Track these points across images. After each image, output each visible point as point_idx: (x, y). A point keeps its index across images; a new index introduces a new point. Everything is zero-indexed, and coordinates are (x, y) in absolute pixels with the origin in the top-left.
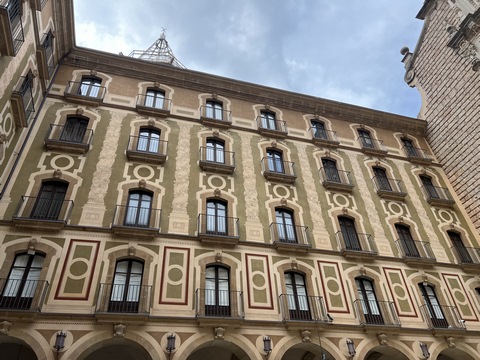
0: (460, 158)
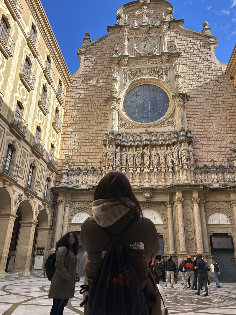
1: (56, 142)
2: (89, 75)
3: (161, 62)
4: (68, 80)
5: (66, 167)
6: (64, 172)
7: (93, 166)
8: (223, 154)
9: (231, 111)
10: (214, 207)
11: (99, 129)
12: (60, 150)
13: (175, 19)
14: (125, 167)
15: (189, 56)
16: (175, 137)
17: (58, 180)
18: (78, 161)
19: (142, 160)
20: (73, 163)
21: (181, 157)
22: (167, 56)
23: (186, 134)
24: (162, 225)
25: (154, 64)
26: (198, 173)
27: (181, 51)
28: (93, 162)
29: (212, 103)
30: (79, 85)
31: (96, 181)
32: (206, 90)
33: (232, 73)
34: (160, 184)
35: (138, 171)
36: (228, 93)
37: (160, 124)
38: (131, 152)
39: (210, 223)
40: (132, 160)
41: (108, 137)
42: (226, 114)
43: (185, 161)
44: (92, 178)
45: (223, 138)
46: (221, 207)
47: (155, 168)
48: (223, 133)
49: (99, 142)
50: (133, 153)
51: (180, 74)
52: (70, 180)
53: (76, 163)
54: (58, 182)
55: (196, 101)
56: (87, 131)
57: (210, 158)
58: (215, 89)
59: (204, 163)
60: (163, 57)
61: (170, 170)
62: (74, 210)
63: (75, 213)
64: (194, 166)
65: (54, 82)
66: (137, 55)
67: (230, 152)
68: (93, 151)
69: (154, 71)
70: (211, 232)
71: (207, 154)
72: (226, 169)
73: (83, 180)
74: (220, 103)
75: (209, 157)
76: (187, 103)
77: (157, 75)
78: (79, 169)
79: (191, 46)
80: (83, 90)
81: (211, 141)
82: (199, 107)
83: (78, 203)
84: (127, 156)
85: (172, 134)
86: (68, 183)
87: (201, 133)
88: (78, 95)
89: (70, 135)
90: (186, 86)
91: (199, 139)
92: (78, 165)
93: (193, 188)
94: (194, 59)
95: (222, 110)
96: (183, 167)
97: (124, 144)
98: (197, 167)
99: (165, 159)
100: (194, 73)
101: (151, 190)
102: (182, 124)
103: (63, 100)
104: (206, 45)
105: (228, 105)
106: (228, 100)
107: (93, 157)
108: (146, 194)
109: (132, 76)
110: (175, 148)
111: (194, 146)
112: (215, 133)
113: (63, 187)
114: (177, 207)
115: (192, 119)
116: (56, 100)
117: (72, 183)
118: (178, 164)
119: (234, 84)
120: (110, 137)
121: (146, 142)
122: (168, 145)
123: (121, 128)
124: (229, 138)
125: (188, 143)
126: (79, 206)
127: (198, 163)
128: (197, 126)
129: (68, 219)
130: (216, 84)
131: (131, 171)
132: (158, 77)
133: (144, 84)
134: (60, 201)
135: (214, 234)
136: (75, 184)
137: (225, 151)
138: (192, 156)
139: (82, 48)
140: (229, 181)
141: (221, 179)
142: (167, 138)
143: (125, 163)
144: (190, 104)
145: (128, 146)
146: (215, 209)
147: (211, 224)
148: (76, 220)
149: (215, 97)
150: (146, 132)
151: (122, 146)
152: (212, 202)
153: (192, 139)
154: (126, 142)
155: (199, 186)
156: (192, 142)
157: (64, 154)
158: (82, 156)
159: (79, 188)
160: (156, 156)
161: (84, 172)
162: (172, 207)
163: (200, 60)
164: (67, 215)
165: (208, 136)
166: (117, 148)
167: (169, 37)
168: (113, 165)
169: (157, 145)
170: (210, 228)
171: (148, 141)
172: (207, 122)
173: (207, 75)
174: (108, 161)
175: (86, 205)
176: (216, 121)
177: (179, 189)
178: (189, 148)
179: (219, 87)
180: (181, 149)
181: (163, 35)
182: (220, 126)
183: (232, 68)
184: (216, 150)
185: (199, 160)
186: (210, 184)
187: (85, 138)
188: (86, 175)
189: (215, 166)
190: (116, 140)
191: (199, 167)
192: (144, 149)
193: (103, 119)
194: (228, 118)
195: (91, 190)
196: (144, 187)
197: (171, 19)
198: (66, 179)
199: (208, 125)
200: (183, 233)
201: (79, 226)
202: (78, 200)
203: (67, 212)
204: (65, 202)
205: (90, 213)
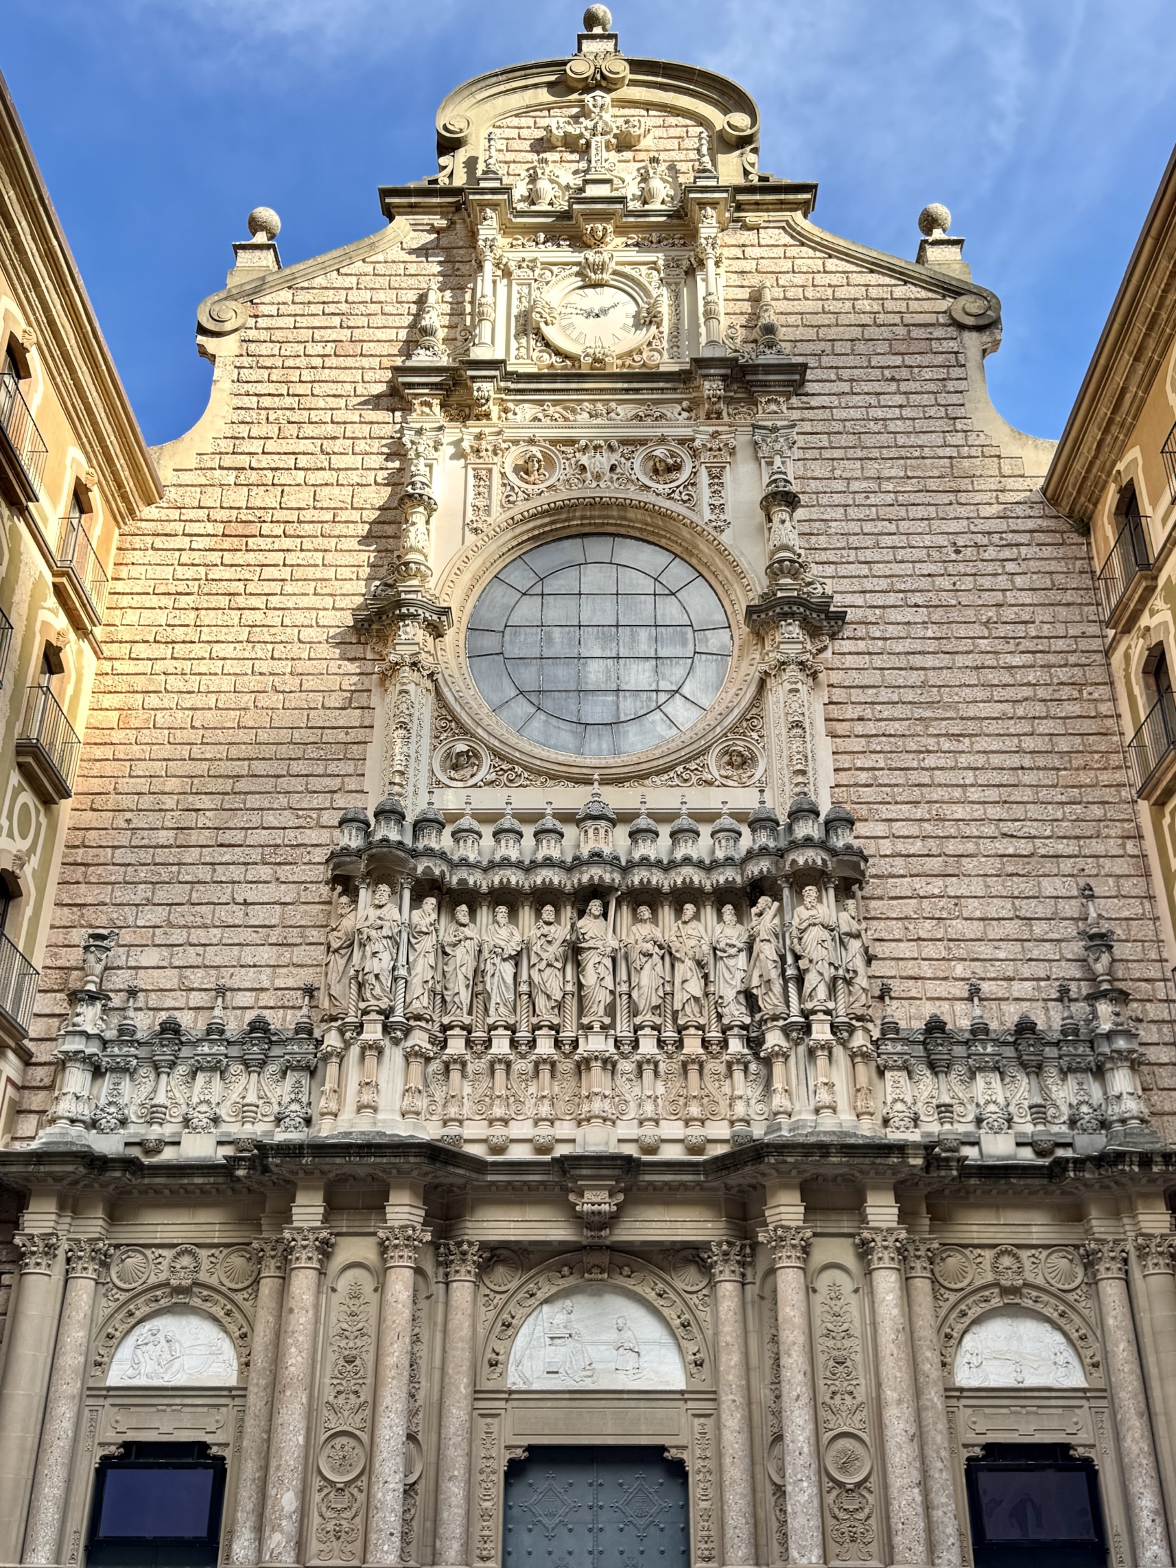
0: (175, 683)
1: (34, 861)
2: (265, 461)
3: (685, 414)
4: (129, 485)
5: (89, 1018)
6: (77, 1053)
7: (266, 1013)
8: (1035, 954)
9: (1075, 709)
10: (989, 1277)
11: (315, 783)
12: (59, 911)
13: (767, 179)
14: (467, 1020)
15: (846, 387)
16: (764, 851)
17: (36, 1100)
18: (169, 979)
19: (569, 977)
20: (132, 993)
21: (798, 968)
22: (724, 378)
23: (827, 832)
24: (682, 1392)
25: (649, 421)
26: (892, 1069)
27: (800, 360)
28: (263, 990)
29: (969, 660)
30: (202, 514)
31: (276, 1109)
32: (938, 580)
33: (1082, 499)
34: (673, 1129)
35: (545, 1047)
36: (1059, 604)
37: (680, 769)
38: (504, 932)
39: (964, 1377)
40: (510, 980)
41: (368, 835)
42: (1051, 723)
43: (822, 992)
44: (252, 1087)
45: (1033, 860)
46: (1030, 1278)
47: (647, 1031)
48: (1033, 832)
49: (310, 863)
50: (518, 938)
51: (795, 488)
52: (110, 1103)
53: (153, 995)
54: (31, 1112)
55: (880, 643)
56: (239, 793)
57: (963, 979)
58: (987, 582)
59: (929, 1009)
60: (696, 383)
61: (736, 1046)
62: (123, 1297)
63: (133, 1321)
64: (870, 1026)
65: (41, 493)
66: (552, 366)
67: (1076, 948)
68: (271, 915)
69: (650, 457)
70: (970, 1437)
71: (944, 954)
72: (1057, 1044)
73: (195, 1100)
74: (1017, 660)
75: (959, 969)
76: (830, 651)
77: (660, 487)
78: (171, 1030)
79: (855, 332)
80: (225, 546)
81: (966, 880)
82: (899, 678)
83: (151, 1256)
84: (480, 951)
85: (745, 830)
86: (93, 1124)
87: (912, 829)
88: (190, 573)
89: (129, 815)
90: (823, 556)
91: (899, 861)
92: (169, 1003)
93: (867, 1161)
94: (870, 406)
95: (1026, 699)
96: (807, 1029)
97: (462, 882)
98: (890, 1029)
99: (706, 976)
100: (873, 486)
101: (616, 1172)
102: (803, 773)
103: (94, 600)
104: (939, 333)
105: (1063, 674)
106: (1060, 645)
107: (266, 955)
108: (589, 1196)
109: (522, 479)
110: (760, 914)
111: (873, 904)
112: (989, 830)
113: (62, 1149)
114: (770, 1279)
115: (857, 745)
116: (52, 601)
117: (123, 1122)
118: (782, 1009)
119: (1091, 559)
120: (378, 837)
121: (595, 873)
122: (722, 897)
123: (448, 782)
124: (1067, 866)
125: (836, 889)
126: (163, 1277)
127: (895, 1003)
128: (885, 785)
129: (82, 1359)
130: (991, 553)
131: (501, 1046)
132: (669, 497)
133: (587, 530)
134: (34, 1244)
135: (992, 1449)
136: (136, 1130)
137: (1051, 940)
138: (859, 963)
139: (226, 299)
140: (1072, 1123)
141: (1026, 1104)
142: (720, 855)
143: (465, 996)
144: (850, 661)
145: (484, 889)
146: (996, 1290)
147: (975, 1383)
148: (136, 1364)
149: (986, 624)
150: (595, 811)
151: (450, 891)
152: (979, 1251)
153: (856, 866)
154: (475, 866)
155: (900, 1149)
156: (860, 882)
157: (79, 936)
158: (200, 950)
159: (168, 1155)
160: (651, 955)
161: (206, 1050)
162: (743, 1275)
163: (907, 412)
164: (76, 1335)
165: (952, 847)
166: (417, 901)
167: (734, 276)
168: (392, 1009)
169: (658, 891)
170: (970, 1411)
171: (608, 868)
172: (942, 769)
173: (946, 498)
174: (360, 986)
175: (205, 1265)
176: (996, 760)
177: (783, 1168)
178: (844, 916)
179: (1011, 567)
180: (795, 922)
181: (702, 264)
182: (1017, 795)
183: (1079, 466)
184: (996, 931)
185: (897, 987)
186: (967, 1134)
187: (227, 837)
188: (213, 1069)
189: (994, 1025)
190: (414, 853)
191: (897, 1031)
192: (581, 914)
193: (341, 723)
194: (1063, 745)
195: (241, 1173)
196: (578, 1150)
197: (746, 173)
198: (85, 1093)
199: (946, 785)
200: (806, 1450)
201: (154, 1409)
202: (158, 1235)
203: (82, 1315)
204: (67, 1247)
205: (229, 1319)
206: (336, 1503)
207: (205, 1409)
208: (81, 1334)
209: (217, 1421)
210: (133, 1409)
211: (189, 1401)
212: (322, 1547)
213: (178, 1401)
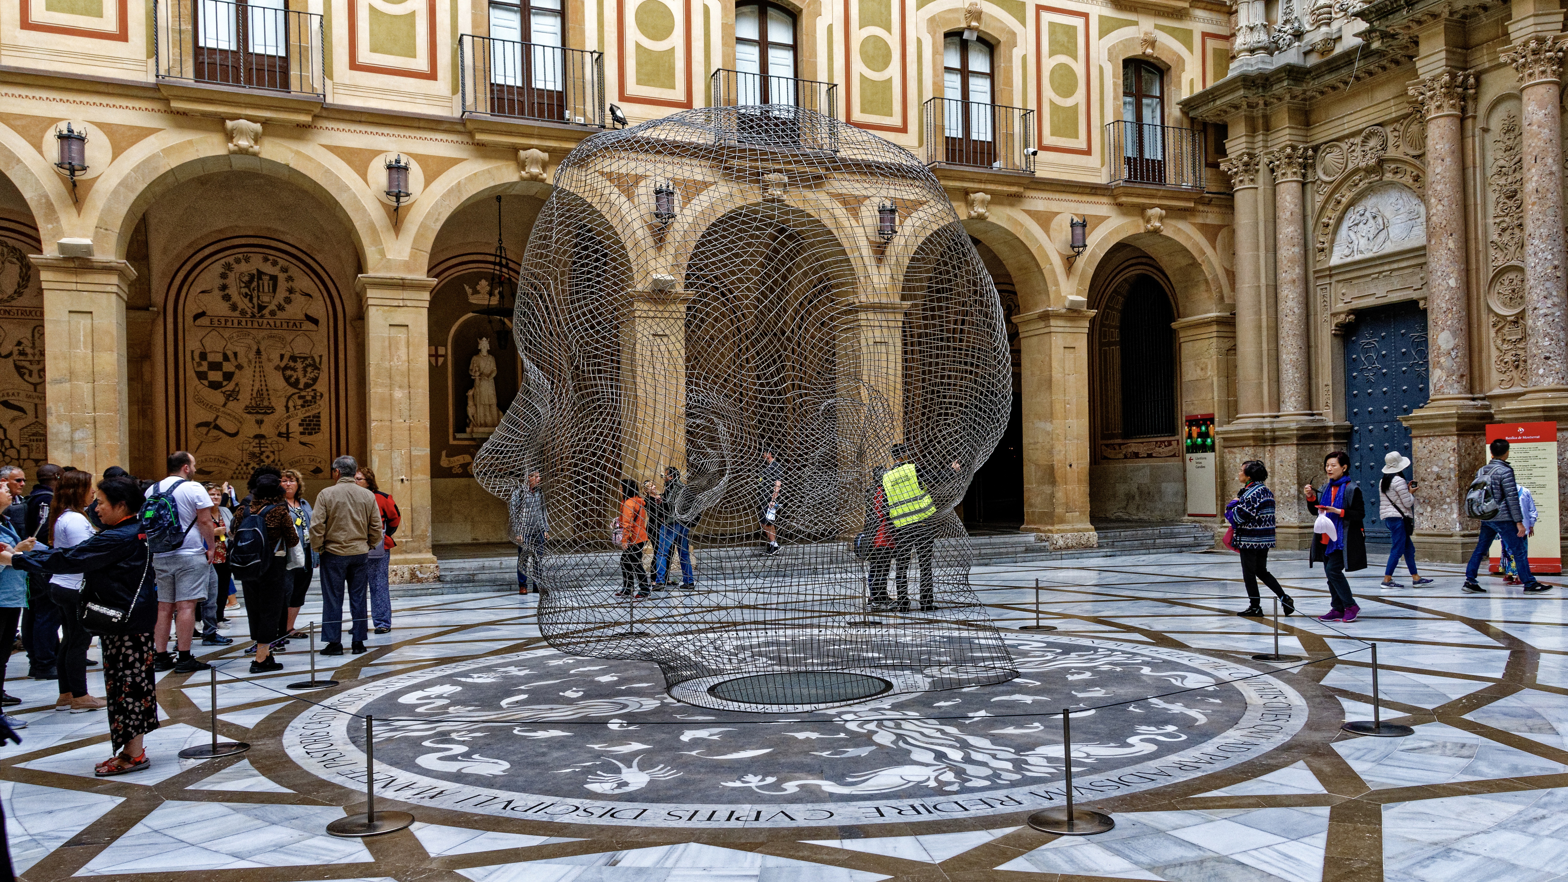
52: (1286, 22)
62: (1329, 189)
63: (1342, 208)
83: (1345, 147)
86: (1272, 47)
117: (1298, 35)
126: (1357, 162)
134: (1236, 166)
136: (1311, 37)
148: (1349, 244)
159: (1337, 51)
175: (1391, 141)
198: (1261, 22)
201: (1369, 279)
202: (1346, 126)
203: (1288, 214)
204: (1266, 160)
205: (1418, 185)
206: (1510, 335)
207: (1410, 270)
208: (1291, 229)
209: (1422, 279)
210: (1354, 282)
211: (1395, 266)
212: (1503, 377)
213: (1386, 268)
